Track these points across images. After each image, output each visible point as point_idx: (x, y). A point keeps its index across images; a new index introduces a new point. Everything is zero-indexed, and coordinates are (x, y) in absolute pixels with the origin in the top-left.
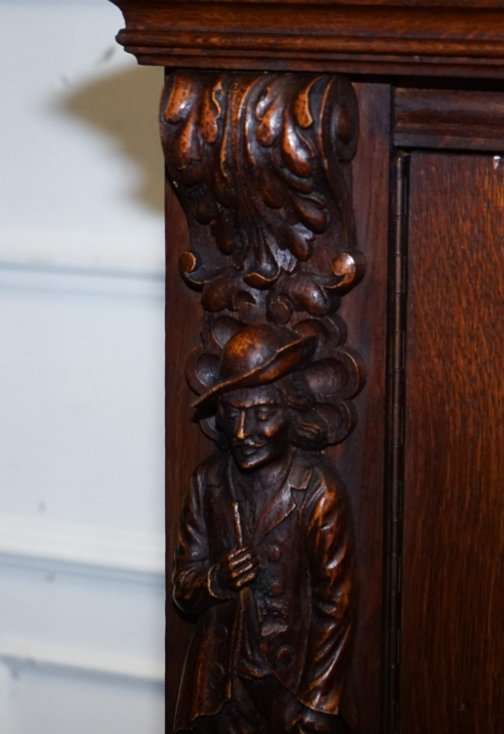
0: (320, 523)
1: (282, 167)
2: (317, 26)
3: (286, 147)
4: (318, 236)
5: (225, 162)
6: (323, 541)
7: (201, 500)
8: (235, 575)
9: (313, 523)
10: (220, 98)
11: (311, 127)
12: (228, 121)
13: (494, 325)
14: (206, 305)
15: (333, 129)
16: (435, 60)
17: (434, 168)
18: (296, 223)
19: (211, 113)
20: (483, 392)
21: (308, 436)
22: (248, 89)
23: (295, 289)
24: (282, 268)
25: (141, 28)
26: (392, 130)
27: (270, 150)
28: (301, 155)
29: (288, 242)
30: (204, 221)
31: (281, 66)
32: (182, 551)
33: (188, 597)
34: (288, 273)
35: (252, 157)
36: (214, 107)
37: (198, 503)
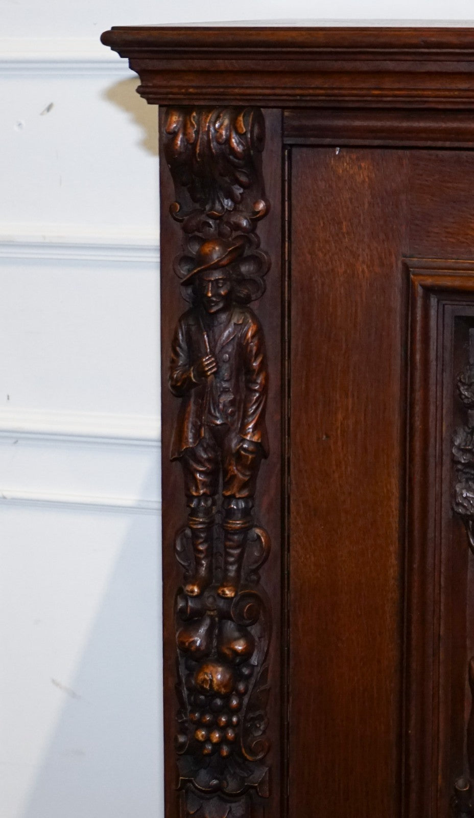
0: (250, 341)
1: (229, 155)
2: (246, 82)
3: (232, 145)
4: (246, 191)
5: (199, 154)
6: (251, 351)
7: (184, 333)
8: (207, 369)
9: (246, 341)
10: (196, 120)
11: (245, 134)
12: (201, 132)
13: (337, 235)
14: (185, 229)
15: (255, 135)
16: (308, 98)
17: (304, 155)
18: (235, 184)
19: (192, 128)
20: (333, 270)
21: (242, 296)
22: (210, 115)
23: (233, 219)
24: (227, 209)
25: (151, 85)
26: (283, 136)
27: (223, 147)
28: (239, 149)
29: (230, 195)
30: (184, 185)
31: (226, 103)
32: (173, 361)
33: (179, 384)
34: (230, 211)
35: (214, 151)
36: (192, 125)
37: (182, 335)
